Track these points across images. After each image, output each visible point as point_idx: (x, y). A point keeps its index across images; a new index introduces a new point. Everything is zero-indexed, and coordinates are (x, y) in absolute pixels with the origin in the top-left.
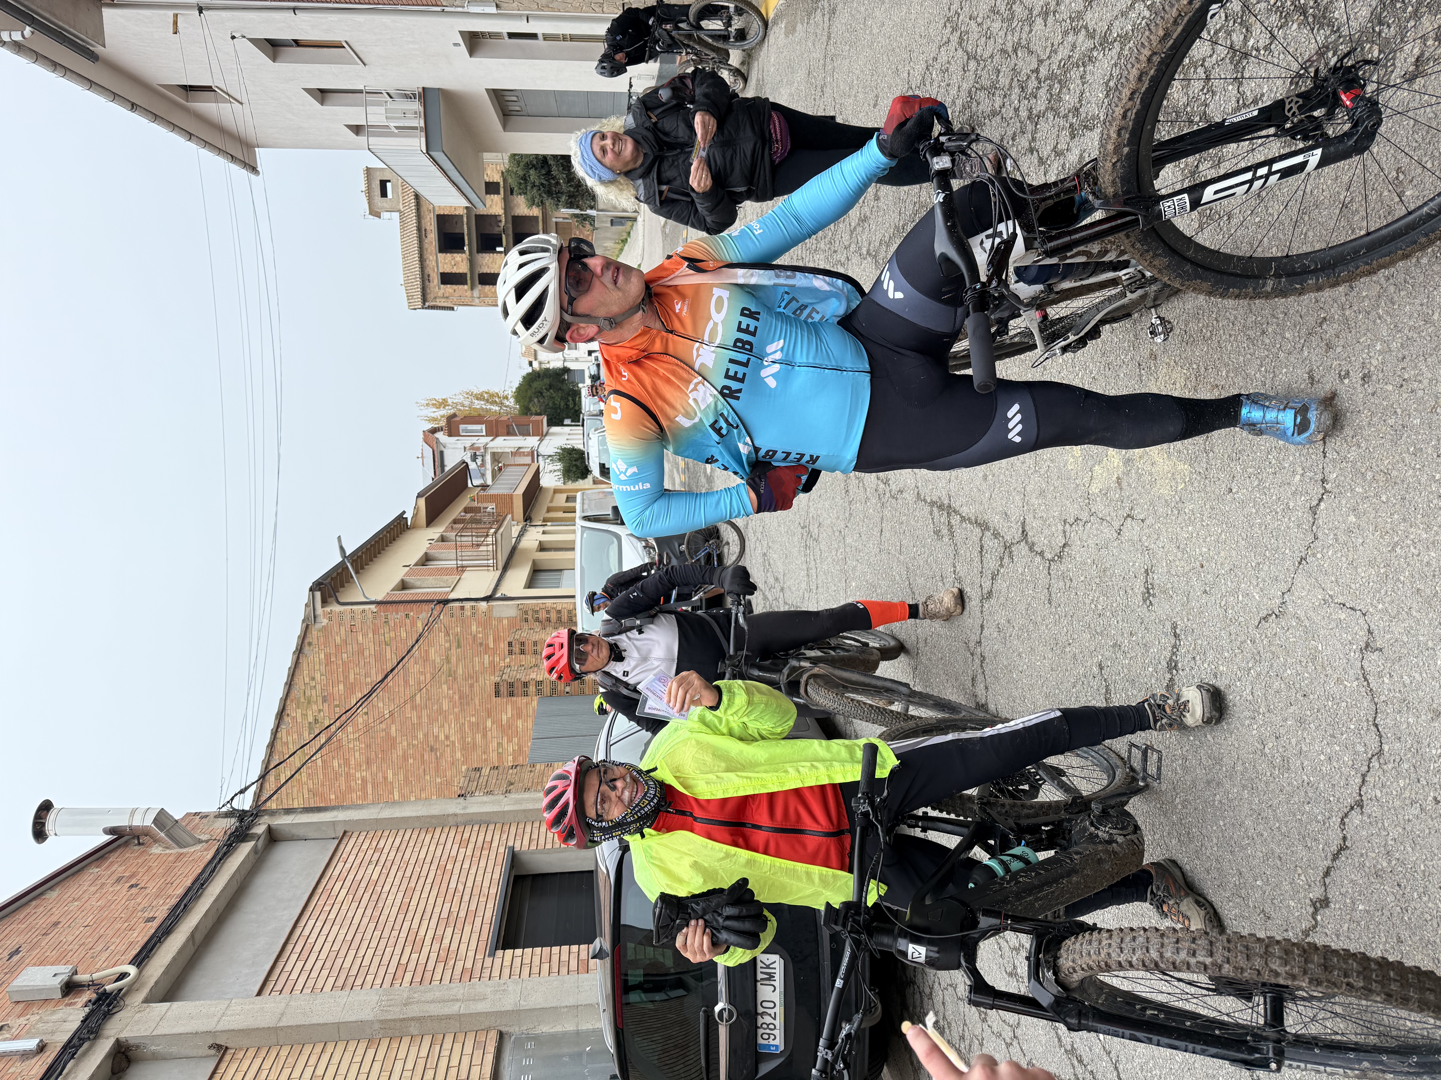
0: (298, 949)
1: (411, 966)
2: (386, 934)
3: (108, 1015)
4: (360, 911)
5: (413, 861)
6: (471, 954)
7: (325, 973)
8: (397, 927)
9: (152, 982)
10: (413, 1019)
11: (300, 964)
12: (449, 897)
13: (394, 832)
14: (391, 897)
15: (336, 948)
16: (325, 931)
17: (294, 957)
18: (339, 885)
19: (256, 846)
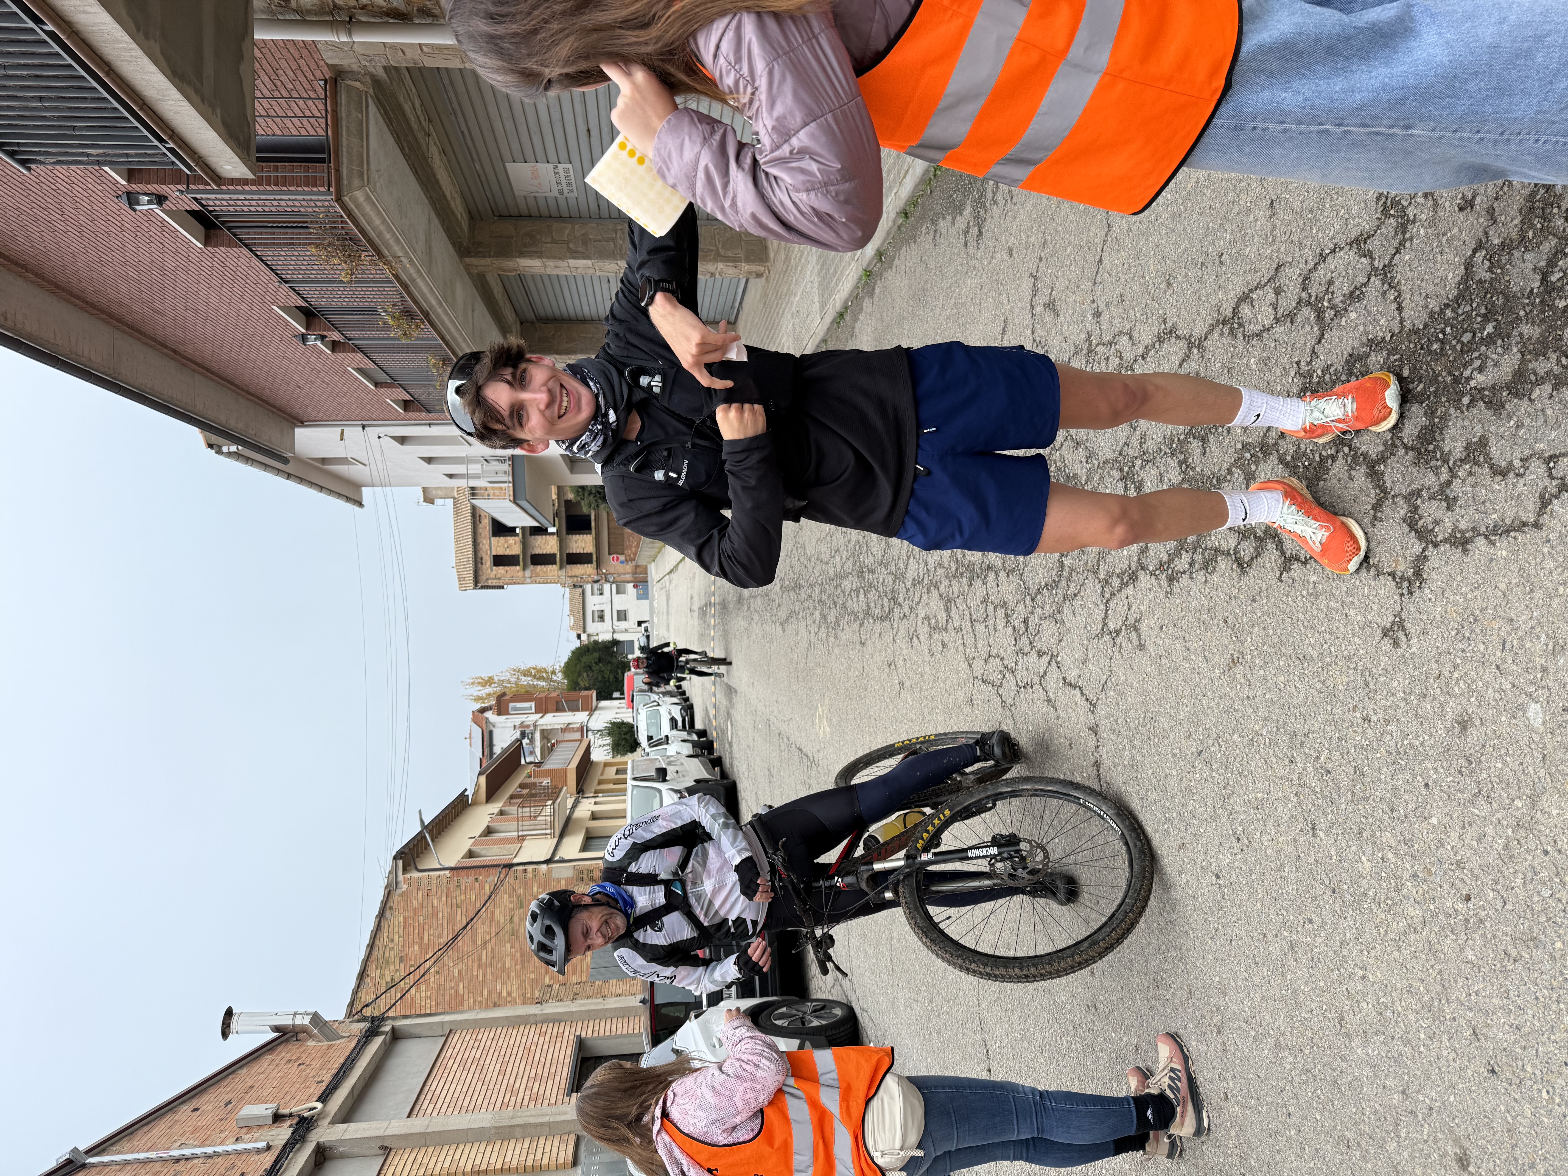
0: (429, 1097)
1: (512, 1103)
2: (491, 1087)
3: (308, 1130)
4: (470, 1076)
5: (505, 1046)
6: (554, 1095)
7: (451, 1109)
8: (499, 1083)
9: (332, 1114)
10: (518, 1126)
11: (432, 1106)
12: (535, 1065)
13: (488, 1029)
14: (492, 1068)
15: (456, 1096)
16: (446, 1087)
17: (427, 1102)
18: (451, 1061)
19: (385, 1040)
